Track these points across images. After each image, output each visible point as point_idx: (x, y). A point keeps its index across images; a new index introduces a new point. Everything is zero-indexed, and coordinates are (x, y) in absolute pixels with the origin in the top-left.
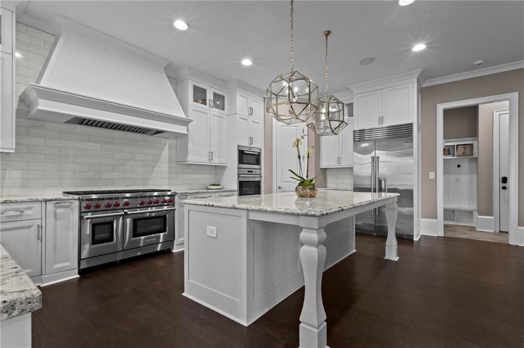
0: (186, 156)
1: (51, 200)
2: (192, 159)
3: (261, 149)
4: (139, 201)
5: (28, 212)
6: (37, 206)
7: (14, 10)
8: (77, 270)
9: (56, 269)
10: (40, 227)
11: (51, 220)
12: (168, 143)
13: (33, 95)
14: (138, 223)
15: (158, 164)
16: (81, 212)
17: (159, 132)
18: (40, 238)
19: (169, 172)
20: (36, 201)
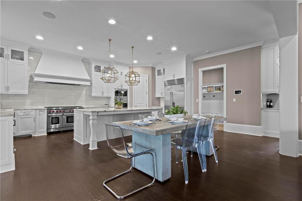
0: (91, 94)
1: (38, 109)
2: (94, 94)
3: (127, 89)
4: (69, 110)
5: (31, 113)
6: (34, 111)
7: (28, 49)
8: (46, 133)
9: (40, 131)
10: (35, 118)
11: (38, 116)
12: (85, 88)
13: (33, 76)
14: (69, 118)
15: (81, 97)
16: (48, 114)
17: (79, 85)
18: (35, 121)
19: (86, 100)
20: (33, 109)
